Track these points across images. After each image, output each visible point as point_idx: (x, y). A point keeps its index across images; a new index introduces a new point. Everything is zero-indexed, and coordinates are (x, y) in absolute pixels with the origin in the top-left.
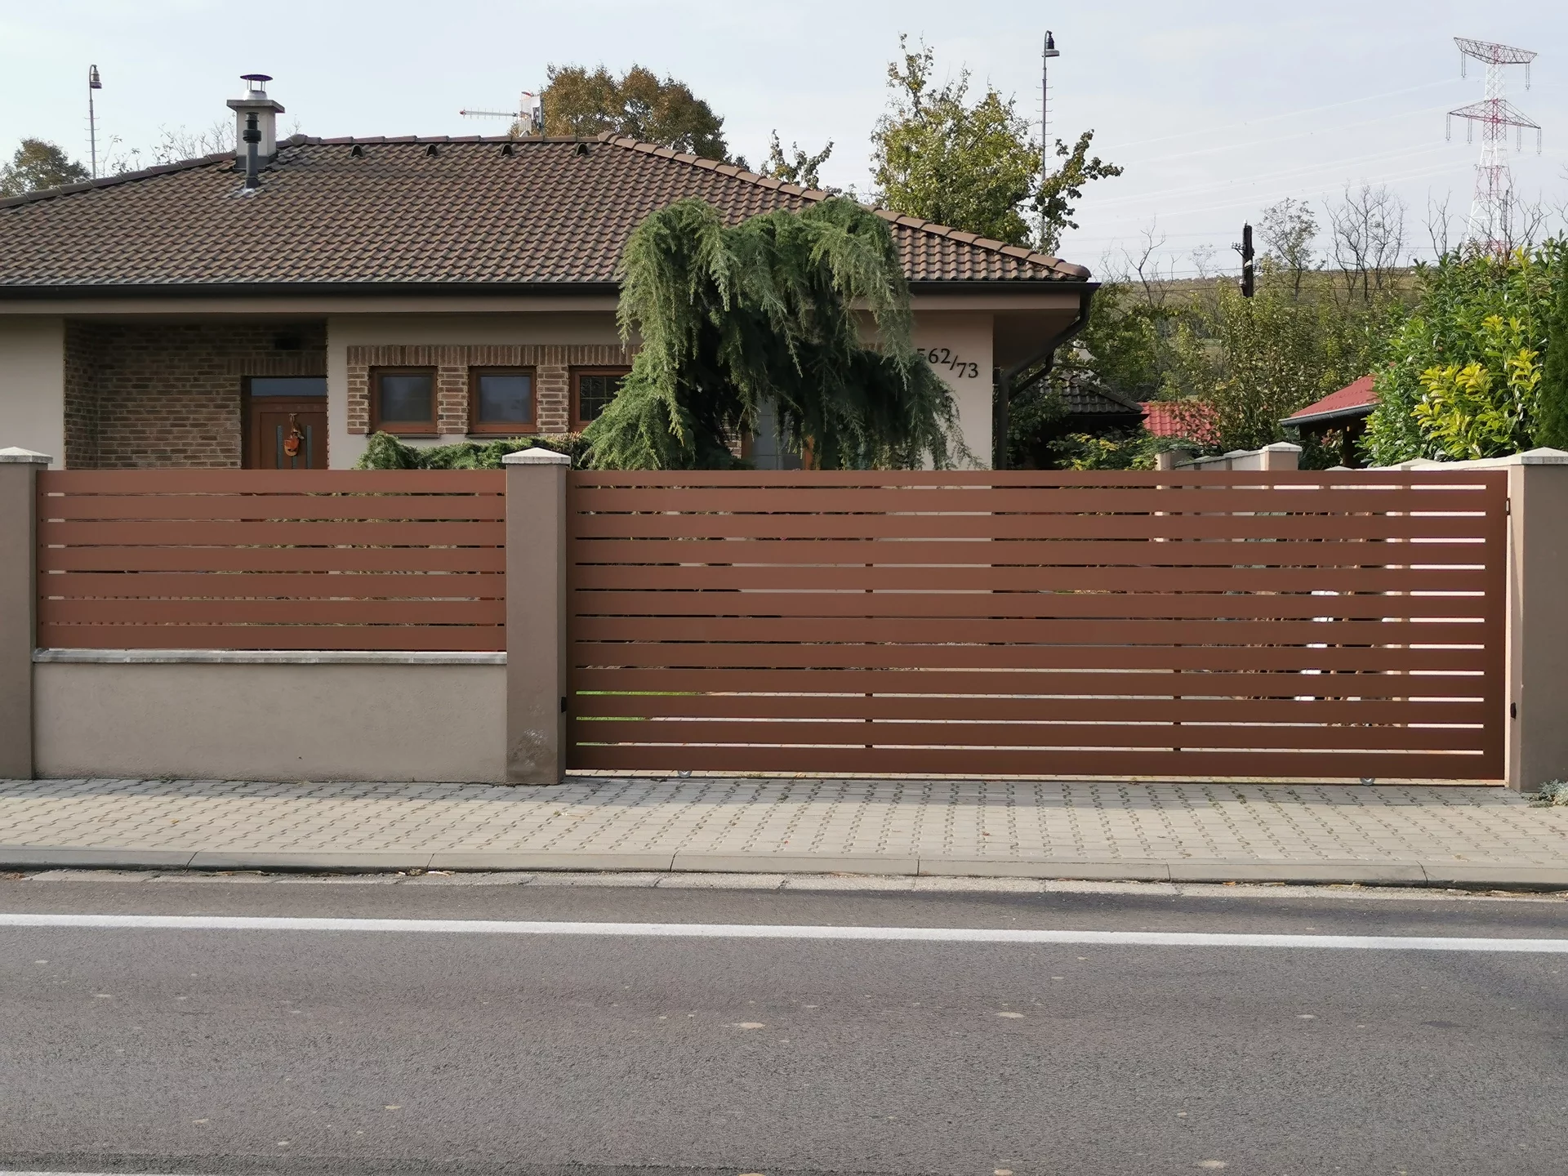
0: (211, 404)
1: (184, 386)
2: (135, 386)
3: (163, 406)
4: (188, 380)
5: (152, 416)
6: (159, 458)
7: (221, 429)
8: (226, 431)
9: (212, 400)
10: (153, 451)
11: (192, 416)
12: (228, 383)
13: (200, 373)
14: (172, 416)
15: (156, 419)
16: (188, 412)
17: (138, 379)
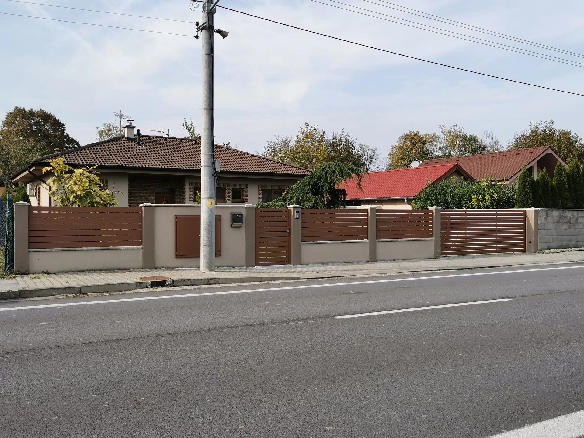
0: (149, 193)
1: (143, 189)
2: (131, 189)
3: (138, 194)
4: (144, 188)
5: (135, 196)
6: (137, 205)
7: (151, 199)
8: (152, 200)
9: (149, 192)
10: (136, 204)
11: (144, 196)
12: (152, 189)
13: (146, 187)
14: (140, 196)
15: (136, 196)
16: (144, 195)
17: (132, 188)
